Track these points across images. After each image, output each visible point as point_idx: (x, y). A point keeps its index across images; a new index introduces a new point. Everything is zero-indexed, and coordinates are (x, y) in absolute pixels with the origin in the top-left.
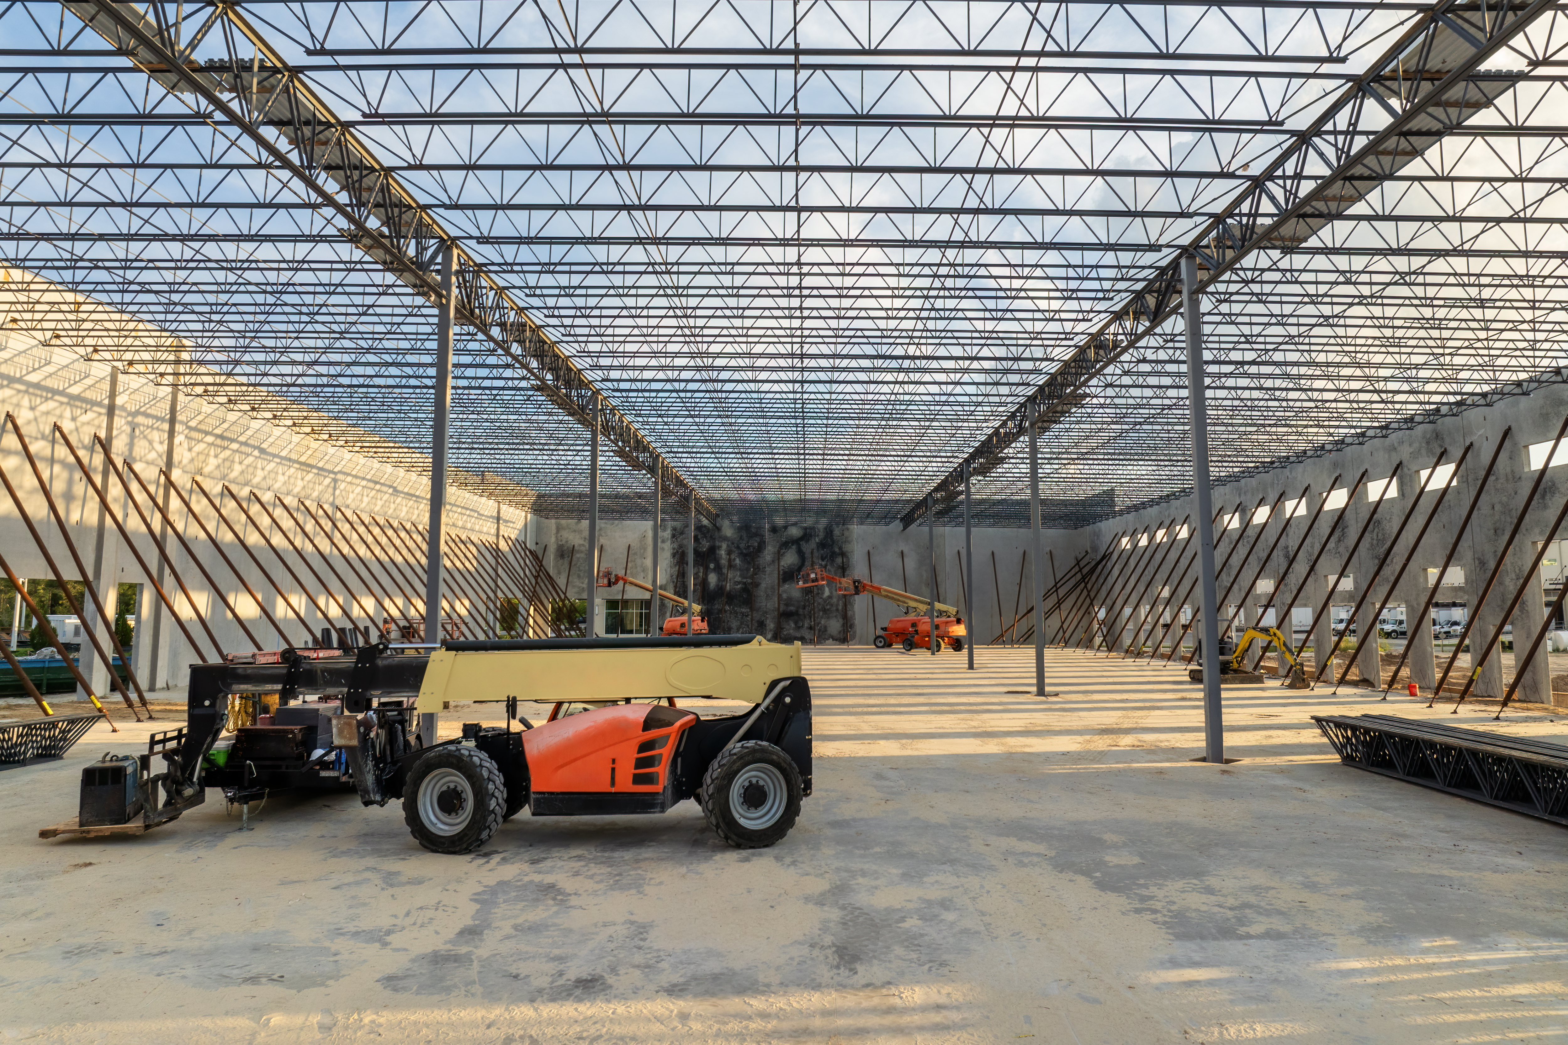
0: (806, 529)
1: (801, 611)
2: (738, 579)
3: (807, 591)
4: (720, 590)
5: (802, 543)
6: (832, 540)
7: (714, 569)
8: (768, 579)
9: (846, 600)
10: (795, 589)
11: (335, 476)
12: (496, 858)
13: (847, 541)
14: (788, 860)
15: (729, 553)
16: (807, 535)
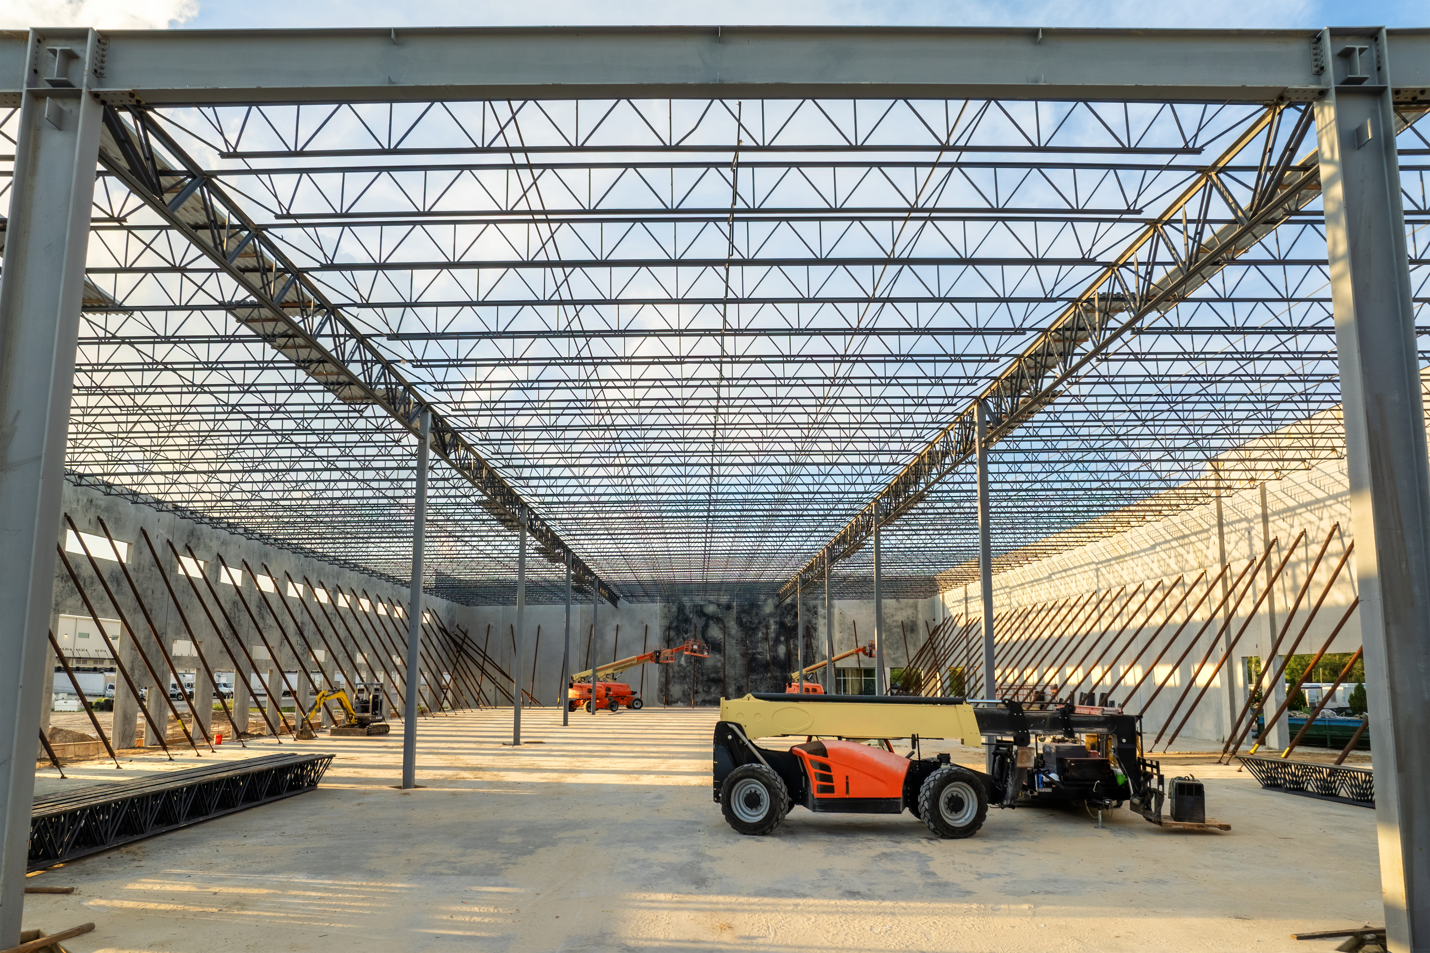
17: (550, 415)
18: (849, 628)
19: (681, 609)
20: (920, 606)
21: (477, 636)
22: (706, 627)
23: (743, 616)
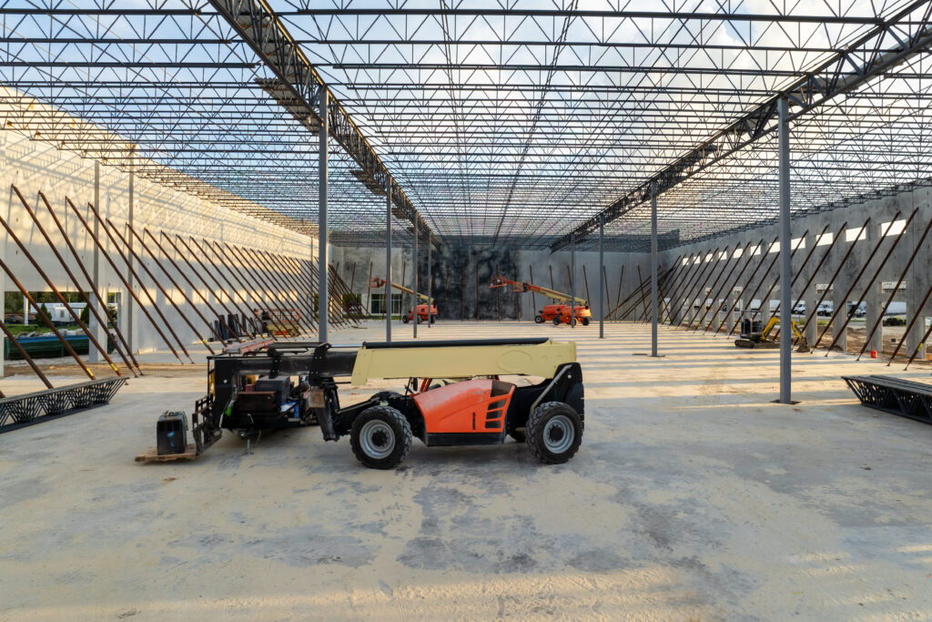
0: (493, 253)
1: (490, 301)
2: (453, 282)
3: (494, 290)
4: (442, 290)
5: (492, 262)
6: (509, 260)
7: (439, 277)
8: (471, 282)
9: (518, 296)
10: (486, 289)
11: (222, 222)
12: (410, 472)
13: (518, 260)
14: (582, 472)
15: (448, 267)
16: (494, 256)
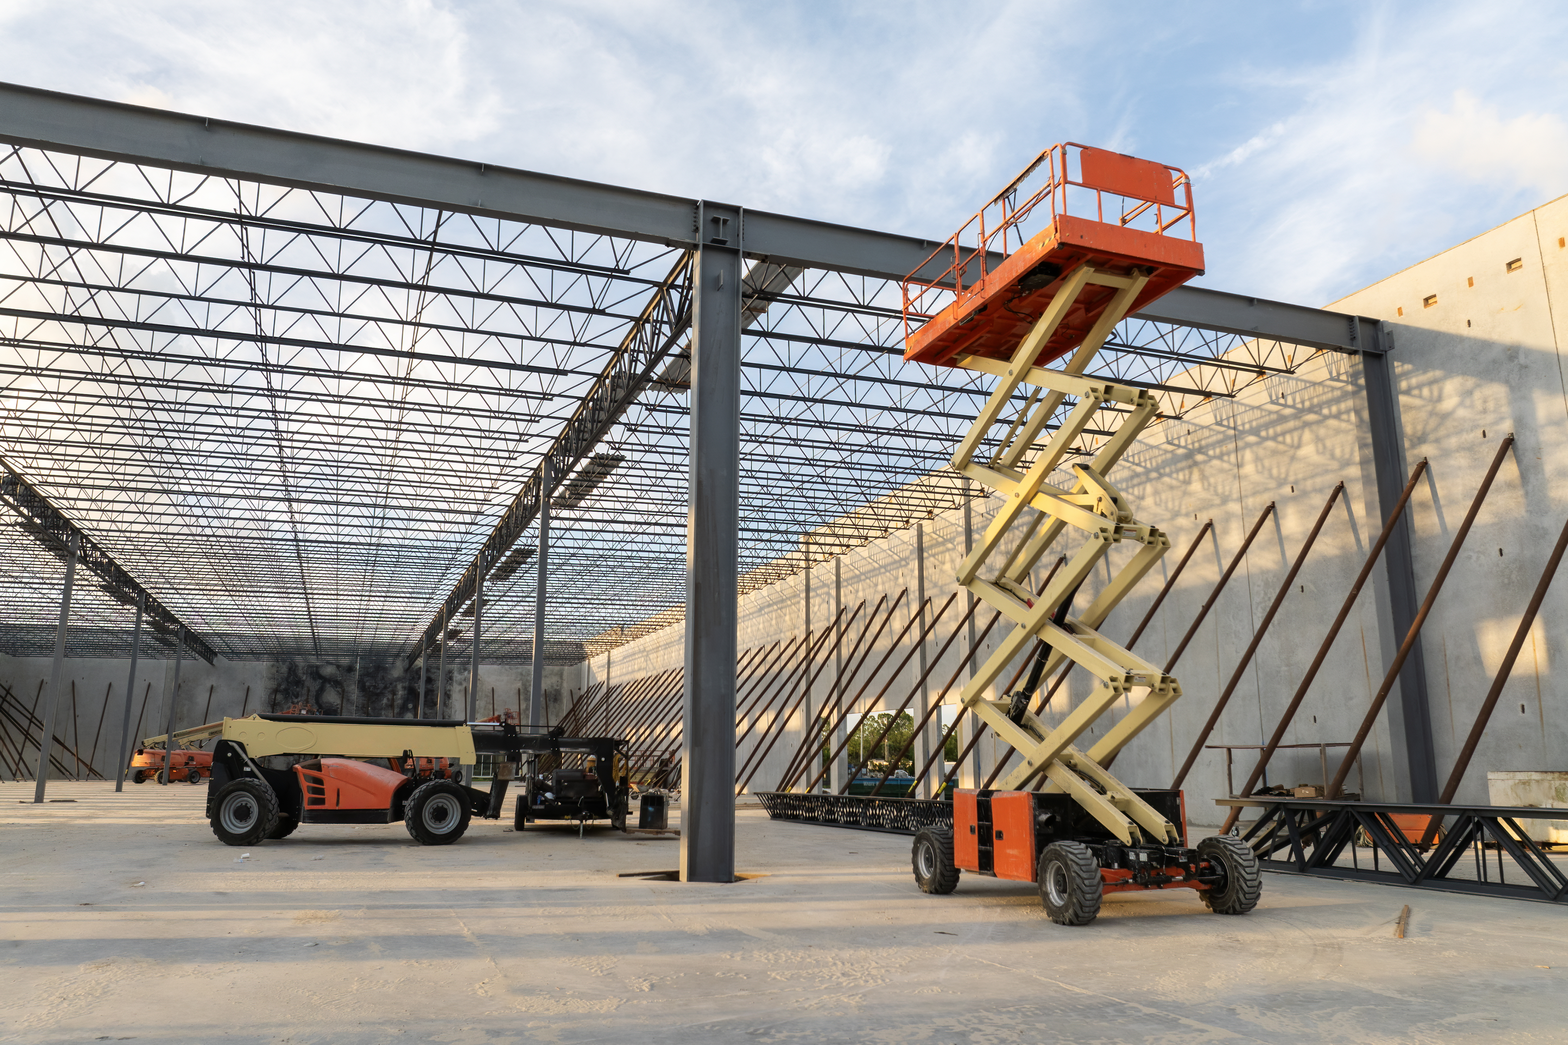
17: (91, 431)
18: (487, 696)
19: (293, 669)
20: (565, 674)
21: (24, 694)
22: (321, 690)
23: (366, 679)
